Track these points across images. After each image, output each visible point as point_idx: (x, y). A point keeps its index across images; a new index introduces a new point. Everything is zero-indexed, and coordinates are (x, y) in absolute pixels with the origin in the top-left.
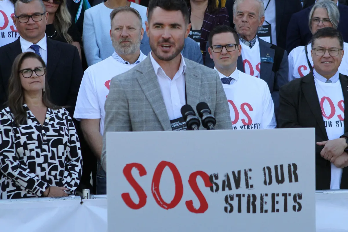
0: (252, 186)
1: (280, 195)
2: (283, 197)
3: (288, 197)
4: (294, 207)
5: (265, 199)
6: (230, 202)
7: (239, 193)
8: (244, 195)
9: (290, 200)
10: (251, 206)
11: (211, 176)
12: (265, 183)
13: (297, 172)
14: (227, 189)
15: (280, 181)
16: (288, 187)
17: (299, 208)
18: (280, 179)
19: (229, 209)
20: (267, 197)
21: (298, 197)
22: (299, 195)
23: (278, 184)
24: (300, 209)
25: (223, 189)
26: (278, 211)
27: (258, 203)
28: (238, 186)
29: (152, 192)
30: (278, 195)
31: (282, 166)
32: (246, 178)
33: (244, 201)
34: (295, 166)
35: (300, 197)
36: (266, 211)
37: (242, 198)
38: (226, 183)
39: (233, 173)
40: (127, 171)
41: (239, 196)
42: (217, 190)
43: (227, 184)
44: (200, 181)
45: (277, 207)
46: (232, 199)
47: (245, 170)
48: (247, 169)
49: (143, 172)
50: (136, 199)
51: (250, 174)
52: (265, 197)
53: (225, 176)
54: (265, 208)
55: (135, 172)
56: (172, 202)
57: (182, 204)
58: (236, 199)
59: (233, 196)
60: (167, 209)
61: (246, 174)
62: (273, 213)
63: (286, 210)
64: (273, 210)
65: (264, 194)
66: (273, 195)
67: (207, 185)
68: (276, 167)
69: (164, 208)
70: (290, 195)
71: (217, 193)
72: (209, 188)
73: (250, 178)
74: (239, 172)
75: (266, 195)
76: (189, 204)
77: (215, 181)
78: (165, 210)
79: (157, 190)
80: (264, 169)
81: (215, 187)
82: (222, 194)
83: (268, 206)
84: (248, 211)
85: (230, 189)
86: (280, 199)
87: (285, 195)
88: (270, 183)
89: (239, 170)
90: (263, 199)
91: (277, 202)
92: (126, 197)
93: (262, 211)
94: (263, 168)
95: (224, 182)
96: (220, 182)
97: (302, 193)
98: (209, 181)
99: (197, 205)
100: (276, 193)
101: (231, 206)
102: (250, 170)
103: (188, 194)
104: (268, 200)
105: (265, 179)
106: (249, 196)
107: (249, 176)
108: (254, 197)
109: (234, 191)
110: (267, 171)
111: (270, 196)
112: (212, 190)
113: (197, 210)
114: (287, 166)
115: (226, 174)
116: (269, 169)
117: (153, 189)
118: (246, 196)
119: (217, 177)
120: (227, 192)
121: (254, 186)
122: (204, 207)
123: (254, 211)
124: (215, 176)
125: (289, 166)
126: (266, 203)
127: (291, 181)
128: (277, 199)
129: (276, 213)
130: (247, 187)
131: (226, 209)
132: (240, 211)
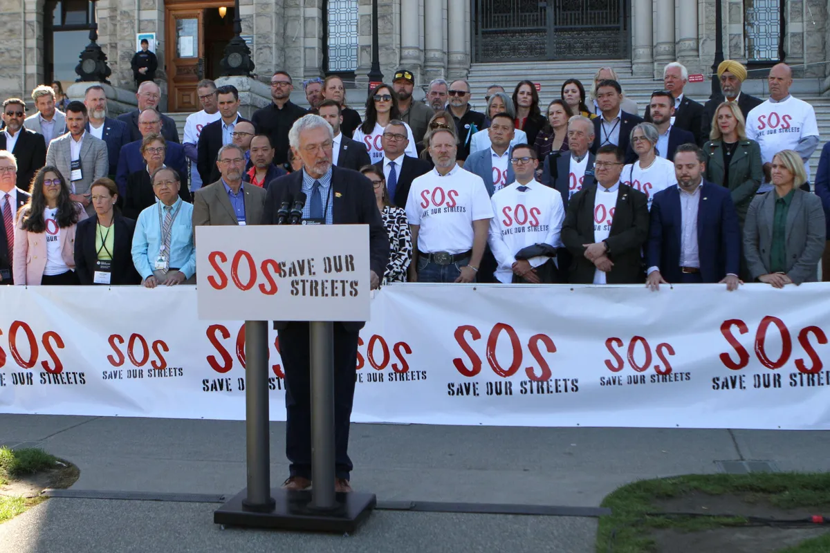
0: (314, 273)
1: (339, 282)
2: (342, 284)
3: (346, 284)
4: (351, 293)
5: (326, 285)
6: (295, 286)
7: (303, 279)
8: (307, 281)
9: (347, 286)
10: (314, 290)
12: (325, 271)
13: (353, 262)
14: (293, 275)
15: (339, 270)
16: (345, 275)
18: (338, 268)
19: (295, 292)
21: (354, 284)
24: (356, 294)
25: (290, 275)
26: (337, 295)
27: (319, 288)
28: (302, 273)
30: (337, 281)
31: (340, 257)
33: (308, 285)
34: (351, 257)
35: (356, 284)
36: (327, 295)
37: (306, 283)
41: (303, 281)
42: (285, 276)
43: (293, 271)
44: (270, 267)
46: (297, 284)
49: (224, 259)
50: (219, 281)
52: (325, 283)
54: (325, 293)
55: (218, 258)
57: (256, 286)
58: (301, 284)
60: (244, 290)
65: (324, 280)
66: (333, 282)
67: (276, 271)
68: (335, 258)
70: (347, 282)
72: (278, 274)
74: (303, 261)
75: (327, 281)
76: (262, 287)
80: (324, 259)
81: (283, 274)
82: (288, 279)
83: (328, 291)
84: (311, 294)
85: (296, 275)
86: (339, 285)
87: (343, 282)
91: (336, 288)
92: (211, 279)
96: (287, 269)
98: (278, 268)
99: (268, 287)
102: (313, 260)
103: (261, 278)
104: (328, 285)
106: (312, 282)
108: (316, 282)
109: (299, 277)
111: (330, 282)
112: (280, 276)
116: (329, 259)
118: (309, 281)
119: (284, 265)
120: (293, 277)
122: (274, 289)
123: (317, 295)
124: (283, 263)
125: (346, 257)
129: (335, 297)
130: (310, 274)
131: (292, 292)
132: (304, 294)
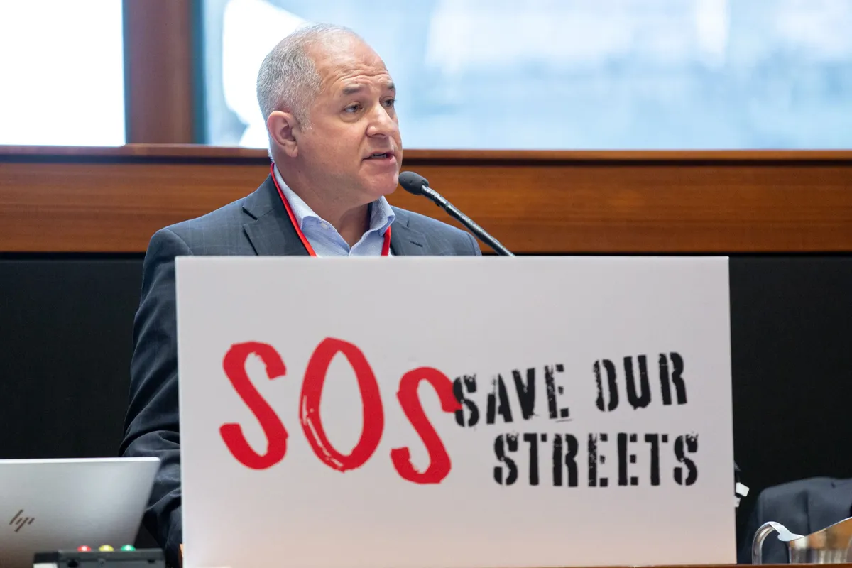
11: (457, 382)
17: (690, 474)
20: (604, 443)
22: (688, 440)
23: (635, 407)
29: (302, 423)
32: (548, 391)
38: (498, 403)
39: (516, 375)
45: (632, 470)
47: (546, 368)
48: (552, 367)
51: (558, 379)
53: (494, 383)
56: (355, 451)
59: (516, 439)
61: (549, 379)
62: (622, 487)
63: (655, 480)
64: (623, 481)
69: (335, 467)
71: (473, 428)
73: (561, 389)
77: (467, 395)
78: (337, 473)
79: (315, 417)
88: (613, 405)
89: (530, 367)
90: (595, 447)
93: (592, 483)
94: (593, 362)
95: (491, 399)
97: (697, 436)
100: (629, 433)
101: (512, 465)
105: (600, 394)
107: (557, 383)
110: (604, 372)
113: (422, 475)
114: (657, 359)
115: (497, 379)
117: (305, 413)
121: (571, 412)
126: (603, 458)
127: (667, 400)
128: (631, 448)
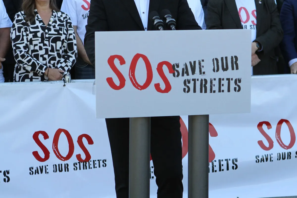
0: (204, 73)
1: (225, 79)
2: (227, 81)
3: (231, 81)
4: (235, 89)
5: (214, 82)
6: (187, 84)
7: (194, 78)
8: (198, 80)
9: (232, 83)
12: (214, 70)
13: (238, 62)
14: (185, 75)
15: (225, 69)
16: (231, 73)
18: (225, 67)
19: (187, 90)
21: (238, 81)
24: (239, 90)
25: (183, 75)
26: (223, 91)
27: (208, 85)
28: (193, 73)
30: (223, 79)
31: (226, 58)
34: (236, 57)
35: (240, 81)
36: (214, 92)
37: (197, 81)
40: (111, 61)
41: (194, 80)
42: (178, 75)
43: (185, 71)
44: (165, 69)
46: (189, 82)
49: (122, 62)
50: (117, 82)
52: (213, 81)
54: (213, 89)
55: (117, 62)
57: (152, 86)
58: (192, 82)
60: (141, 90)
65: (213, 79)
66: (220, 80)
67: (170, 72)
68: (222, 58)
70: (232, 79)
72: (172, 74)
74: (195, 62)
75: (215, 79)
76: (157, 86)
80: (213, 60)
81: (176, 74)
82: (182, 79)
83: (216, 88)
84: (201, 91)
86: (225, 83)
87: (228, 79)
91: (223, 85)
92: (110, 81)
96: (180, 70)
98: (172, 68)
99: (163, 86)
102: (203, 61)
103: (157, 78)
104: (216, 83)
106: (202, 80)
108: (206, 81)
109: (191, 77)
111: (217, 80)
112: (174, 76)
116: (217, 60)
118: (200, 80)
119: (178, 66)
120: (186, 77)
122: (168, 88)
123: (206, 92)
124: (176, 65)
125: (232, 58)
129: (221, 93)
130: (201, 74)
131: (184, 90)
132: (195, 91)
